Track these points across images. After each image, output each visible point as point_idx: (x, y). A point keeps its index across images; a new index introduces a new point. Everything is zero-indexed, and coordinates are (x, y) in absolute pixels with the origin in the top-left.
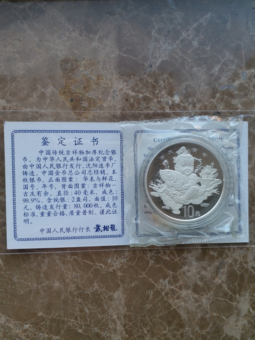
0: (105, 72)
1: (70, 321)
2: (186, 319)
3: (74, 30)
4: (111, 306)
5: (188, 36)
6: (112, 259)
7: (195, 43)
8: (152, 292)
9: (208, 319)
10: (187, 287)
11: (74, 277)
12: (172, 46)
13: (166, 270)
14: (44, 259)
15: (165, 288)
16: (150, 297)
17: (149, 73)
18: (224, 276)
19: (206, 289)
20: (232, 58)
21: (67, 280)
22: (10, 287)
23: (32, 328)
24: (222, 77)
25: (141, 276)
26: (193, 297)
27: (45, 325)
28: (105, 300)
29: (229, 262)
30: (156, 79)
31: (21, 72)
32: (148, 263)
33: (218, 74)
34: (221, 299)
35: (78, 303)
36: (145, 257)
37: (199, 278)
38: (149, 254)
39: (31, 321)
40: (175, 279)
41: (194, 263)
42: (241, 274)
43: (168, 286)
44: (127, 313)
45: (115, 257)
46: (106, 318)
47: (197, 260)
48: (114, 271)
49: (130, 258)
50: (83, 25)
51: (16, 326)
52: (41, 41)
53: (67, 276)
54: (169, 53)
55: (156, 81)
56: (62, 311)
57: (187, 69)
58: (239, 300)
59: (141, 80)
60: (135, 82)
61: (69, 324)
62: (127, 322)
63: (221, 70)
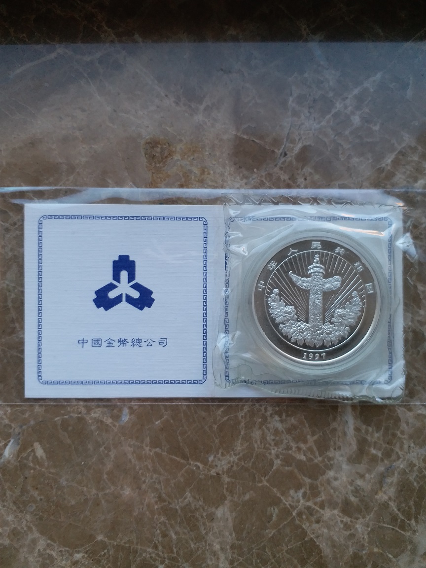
0: (214, 162)
1: (145, 551)
2: (330, 556)
3: (166, 96)
4: (211, 529)
5: (346, 107)
6: (215, 455)
7: (356, 120)
8: (277, 510)
9: (365, 558)
10: (333, 505)
11: (155, 482)
12: (319, 123)
13: (300, 476)
14: (110, 451)
15: (297, 504)
16: (273, 518)
17: (283, 166)
18: (392, 489)
19: (363, 509)
20: (413, 144)
21: (144, 486)
22: (54, 493)
23: (87, 558)
24: (396, 173)
25: (260, 485)
26: (342, 521)
27: (107, 555)
28: (202, 519)
29: (402, 466)
30: (293, 175)
31: (84, 160)
32: (271, 464)
33: (391, 168)
34: (386, 525)
35: (160, 523)
36: (268, 455)
37: (352, 491)
38: (274, 449)
39: (85, 548)
40: (314, 492)
41: (345, 467)
42: (419, 487)
43: (302, 501)
44: (237, 542)
45: (220, 453)
46: (203, 548)
47: (350, 462)
48: (218, 474)
49: (243, 455)
50: (181, 88)
51: (62, 555)
52: (115, 111)
53: (143, 479)
54: (314, 134)
55: (293, 178)
56: (135, 535)
57: (342, 159)
58: (416, 528)
59: (270, 175)
60: (259, 178)
61: (144, 555)
62: (235, 556)
63: (396, 163)
